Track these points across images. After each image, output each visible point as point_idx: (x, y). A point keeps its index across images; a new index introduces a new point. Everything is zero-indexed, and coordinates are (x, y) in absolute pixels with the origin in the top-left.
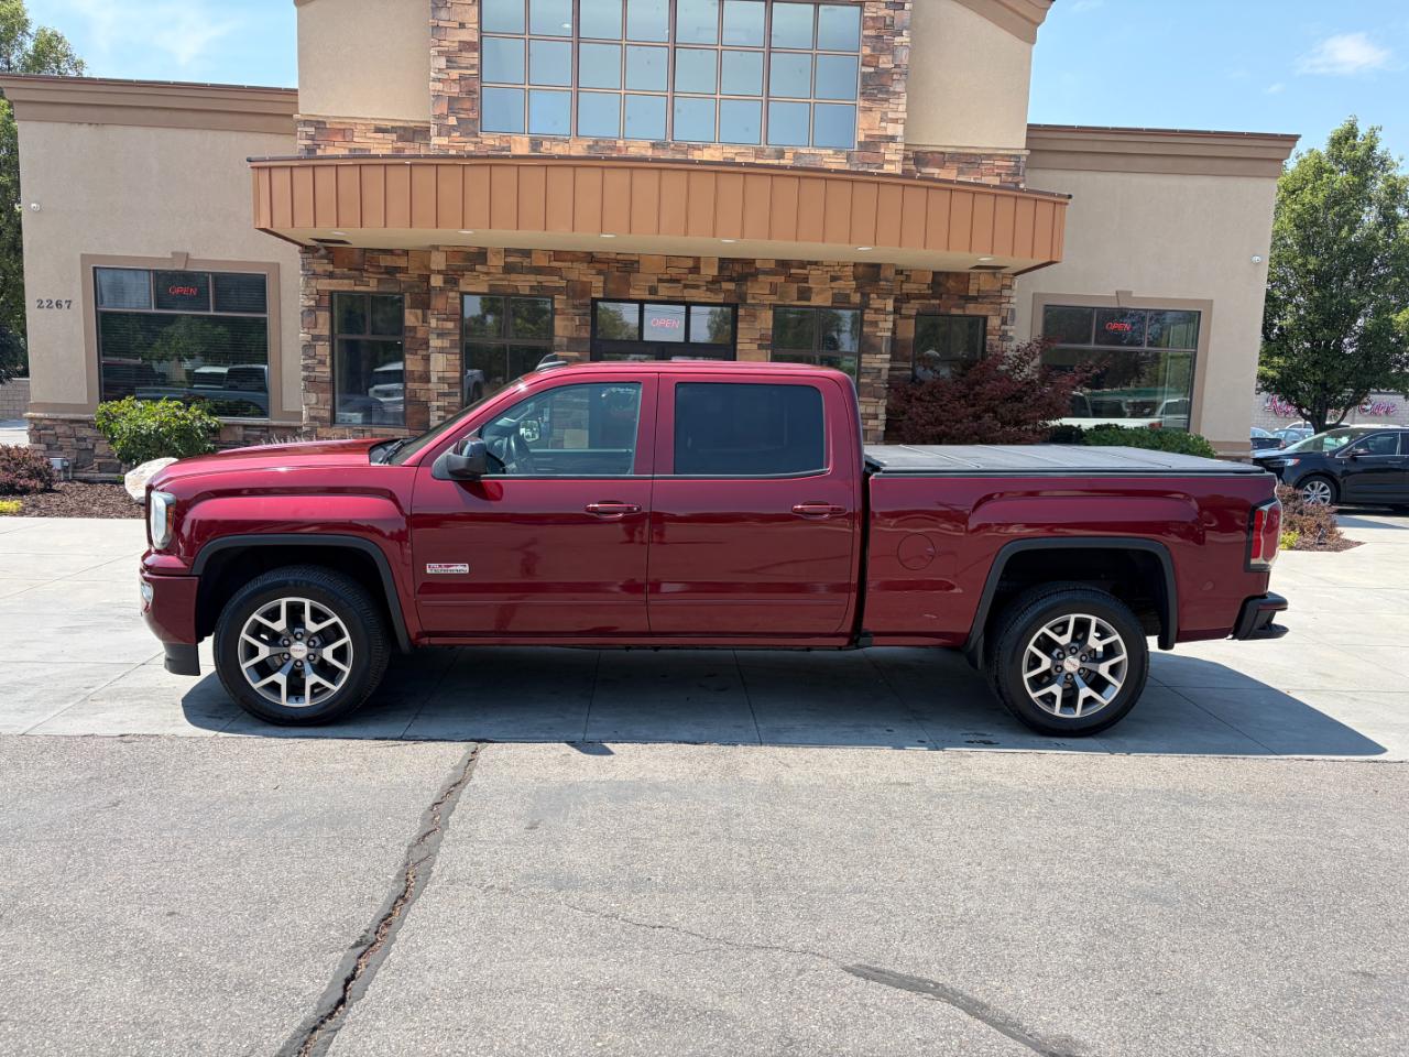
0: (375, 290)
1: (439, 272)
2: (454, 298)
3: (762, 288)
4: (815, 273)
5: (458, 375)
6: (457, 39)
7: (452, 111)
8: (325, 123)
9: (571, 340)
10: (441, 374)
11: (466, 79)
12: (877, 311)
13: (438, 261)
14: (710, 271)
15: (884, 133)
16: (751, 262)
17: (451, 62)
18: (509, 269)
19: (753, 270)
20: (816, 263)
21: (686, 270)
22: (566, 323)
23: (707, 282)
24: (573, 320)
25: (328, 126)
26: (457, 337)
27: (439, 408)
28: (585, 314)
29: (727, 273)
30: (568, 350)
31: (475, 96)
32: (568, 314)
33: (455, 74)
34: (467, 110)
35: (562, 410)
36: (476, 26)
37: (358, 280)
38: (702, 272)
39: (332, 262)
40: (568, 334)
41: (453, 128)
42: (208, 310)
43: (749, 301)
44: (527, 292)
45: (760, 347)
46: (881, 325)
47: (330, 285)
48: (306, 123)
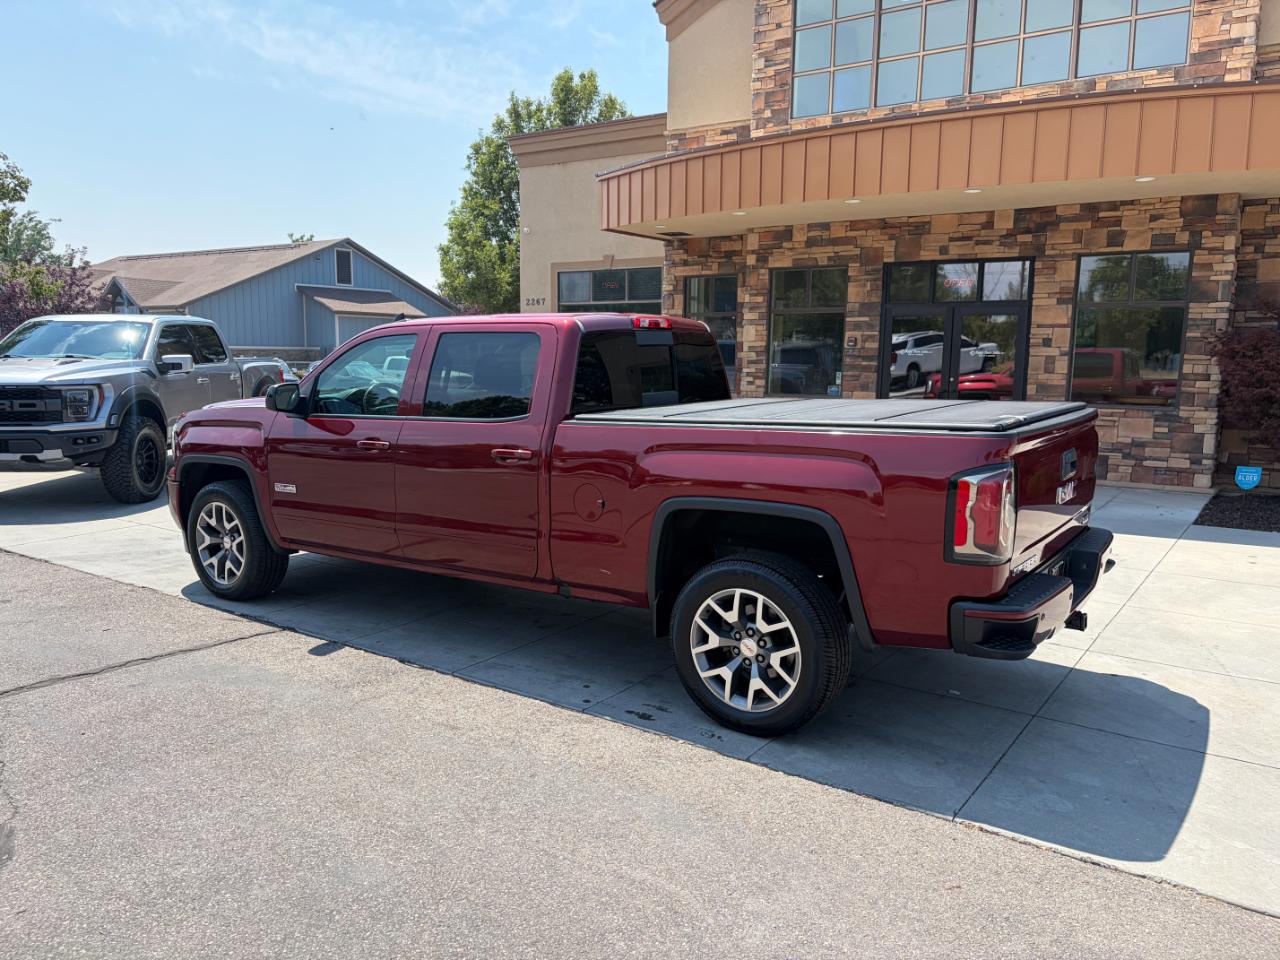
0: (717, 272)
1: (753, 252)
2: (763, 275)
3: (1063, 237)
4: (1127, 213)
5: (764, 344)
6: (773, 39)
7: (768, 105)
8: (685, 134)
9: (863, 305)
10: (751, 344)
11: (779, 74)
12: (1212, 251)
13: (753, 242)
14: (1005, 224)
15: (1227, 37)
16: (1051, 210)
17: (769, 62)
18: (811, 243)
19: (1054, 218)
20: (1132, 202)
21: (979, 227)
22: (859, 289)
23: (1002, 236)
24: (865, 286)
25: (688, 136)
26: (764, 310)
27: (748, 374)
28: (876, 280)
29: (1023, 225)
30: (859, 316)
31: (786, 87)
32: (860, 281)
33: (771, 71)
34: (780, 101)
35: (850, 373)
36: (790, 23)
37: (704, 266)
38: (997, 225)
39: (686, 251)
40: (859, 300)
41: (768, 120)
42: (624, 299)
43: (1046, 253)
44: (825, 263)
45: (1060, 302)
46: (1216, 267)
47: (684, 271)
48: (673, 137)
